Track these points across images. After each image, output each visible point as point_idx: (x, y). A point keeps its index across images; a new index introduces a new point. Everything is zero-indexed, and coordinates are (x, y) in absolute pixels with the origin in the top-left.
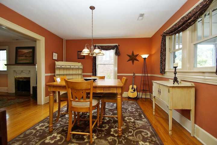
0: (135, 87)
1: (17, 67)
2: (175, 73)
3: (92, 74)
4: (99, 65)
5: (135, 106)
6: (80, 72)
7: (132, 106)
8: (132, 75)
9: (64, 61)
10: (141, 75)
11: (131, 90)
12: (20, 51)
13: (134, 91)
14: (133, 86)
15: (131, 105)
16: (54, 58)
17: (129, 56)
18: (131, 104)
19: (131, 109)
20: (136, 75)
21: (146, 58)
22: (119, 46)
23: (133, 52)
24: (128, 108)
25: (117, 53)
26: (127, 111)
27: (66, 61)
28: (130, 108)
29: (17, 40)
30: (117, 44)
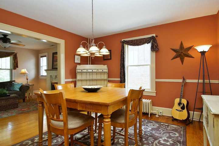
0: (184, 102)
1: (52, 72)
3: (119, 79)
4: (129, 68)
5: (177, 135)
6: (105, 77)
7: (171, 134)
8: (181, 81)
9: (89, 64)
10: (196, 81)
11: (176, 106)
12: (55, 56)
13: (183, 108)
14: (180, 100)
15: (169, 133)
16: (76, 61)
17: (174, 50)
18: (173, 130)
19: (165, 140)
20: (188, 81)
22: (157, 36)
23: (182, 44)
24: (161, 137)
25: (154, 48)
26: (157, 142)
27: (91, 64)
28: (163, 138)
29: (52, 46)
30: (154, 35)
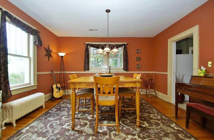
0: (59, 85)
2: (110, 70)
11: (55, 90)
17: (46, 50)
21: (63, 56)
22: (40, 32)
